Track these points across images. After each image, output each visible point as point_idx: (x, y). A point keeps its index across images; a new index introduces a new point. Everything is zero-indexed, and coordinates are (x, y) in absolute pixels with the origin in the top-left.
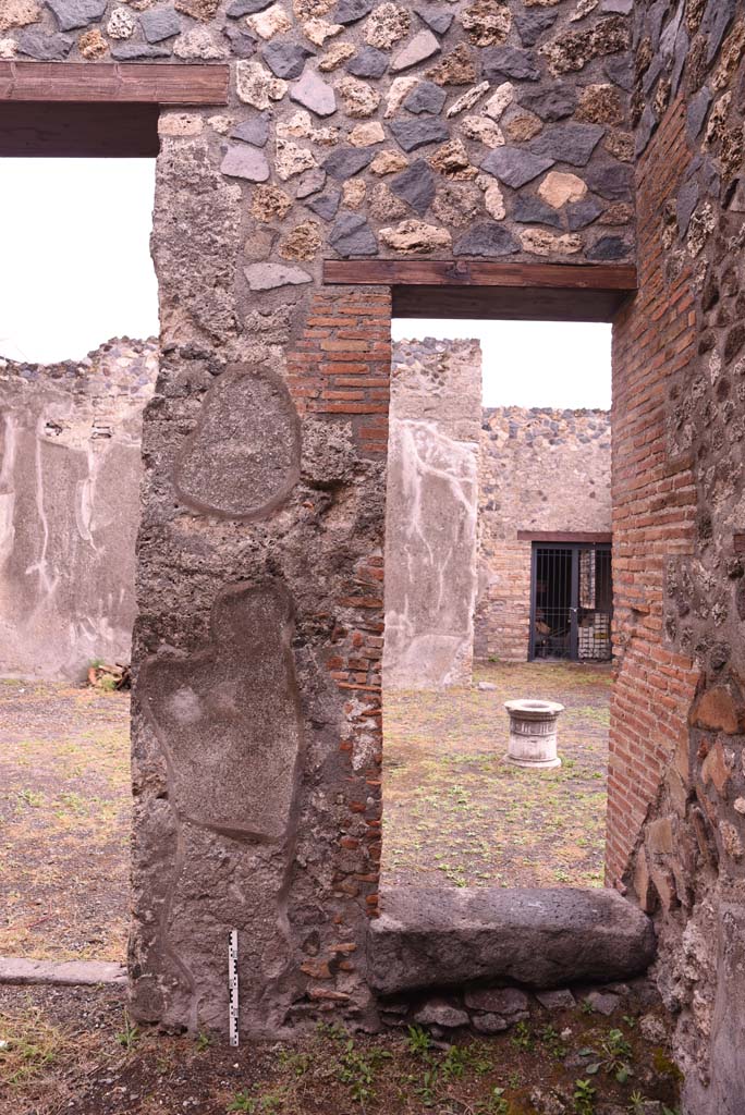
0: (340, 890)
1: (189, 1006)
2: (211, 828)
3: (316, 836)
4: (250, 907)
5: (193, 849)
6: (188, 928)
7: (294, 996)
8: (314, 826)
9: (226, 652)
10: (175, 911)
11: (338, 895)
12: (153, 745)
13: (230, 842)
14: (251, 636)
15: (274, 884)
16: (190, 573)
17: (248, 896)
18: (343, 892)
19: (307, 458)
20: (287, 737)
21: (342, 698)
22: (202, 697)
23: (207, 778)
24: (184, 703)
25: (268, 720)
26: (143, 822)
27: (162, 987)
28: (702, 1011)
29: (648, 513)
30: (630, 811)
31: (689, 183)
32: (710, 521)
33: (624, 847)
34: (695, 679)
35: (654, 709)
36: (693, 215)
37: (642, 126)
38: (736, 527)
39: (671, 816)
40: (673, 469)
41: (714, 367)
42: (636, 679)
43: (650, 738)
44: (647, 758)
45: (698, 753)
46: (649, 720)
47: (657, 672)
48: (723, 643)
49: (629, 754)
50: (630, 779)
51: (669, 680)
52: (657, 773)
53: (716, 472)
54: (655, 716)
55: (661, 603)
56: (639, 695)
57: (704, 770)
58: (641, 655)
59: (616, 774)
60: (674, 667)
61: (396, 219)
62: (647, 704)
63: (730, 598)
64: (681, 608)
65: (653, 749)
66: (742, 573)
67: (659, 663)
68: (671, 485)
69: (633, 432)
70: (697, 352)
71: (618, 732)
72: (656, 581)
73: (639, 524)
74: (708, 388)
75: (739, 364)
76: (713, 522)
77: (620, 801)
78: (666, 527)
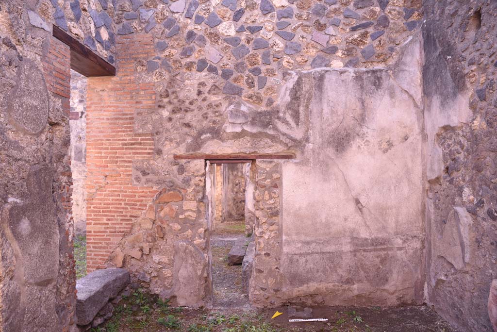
4: (48, 314)
5: (29, 298)
16: (17, 160)
17: (47, 310)
19: (50, 112)
21: (65, 213)
22: (31, 221)
23: (34, 260)
24: (25, 226)
25: (50, 227)
28: (167, 272)
29: (120, 146)
30: (109, 239)
31: (154, 60)
32: (161, 151)
33: (105, 253)
34: (155, 192)
35: (127, 204)
36: (157, 71)
37: (123, 27)
38: (176, 153)
39: (141, 232)
40: (140, 135)
41: (165, 113)
42: (111, 198)
43: (124, 214)
44: (122, 220)
45: (159, 210)
46: (123, 208)
47: (128, 193)
48: (170, 181)
49: (107, 222)
50: (107, 230)
51: (137, 194)
52: (130, 222)
53: (166, 139)
54: (127, 206)
55: (131, 173)
56: (114, 202)
57: (162, 214)
58: (114, 189)
59: (94, 232)
60: (140, 190)
61: (71, 20)
62: (121, 204)
63: (173, 170)
64: (145, 174)
65: (127, 216)
66: (178, 164)
67: (130, 190)
68: (138, 139)
69: (108, 119)
70: (157, 107)
71: (95, 217)
72: (127, 166)
73: (112, 149)
74: (161, 118)
75: (178, 115)
76: (163, 151)
77: (99, 239)
78: (134, 151)
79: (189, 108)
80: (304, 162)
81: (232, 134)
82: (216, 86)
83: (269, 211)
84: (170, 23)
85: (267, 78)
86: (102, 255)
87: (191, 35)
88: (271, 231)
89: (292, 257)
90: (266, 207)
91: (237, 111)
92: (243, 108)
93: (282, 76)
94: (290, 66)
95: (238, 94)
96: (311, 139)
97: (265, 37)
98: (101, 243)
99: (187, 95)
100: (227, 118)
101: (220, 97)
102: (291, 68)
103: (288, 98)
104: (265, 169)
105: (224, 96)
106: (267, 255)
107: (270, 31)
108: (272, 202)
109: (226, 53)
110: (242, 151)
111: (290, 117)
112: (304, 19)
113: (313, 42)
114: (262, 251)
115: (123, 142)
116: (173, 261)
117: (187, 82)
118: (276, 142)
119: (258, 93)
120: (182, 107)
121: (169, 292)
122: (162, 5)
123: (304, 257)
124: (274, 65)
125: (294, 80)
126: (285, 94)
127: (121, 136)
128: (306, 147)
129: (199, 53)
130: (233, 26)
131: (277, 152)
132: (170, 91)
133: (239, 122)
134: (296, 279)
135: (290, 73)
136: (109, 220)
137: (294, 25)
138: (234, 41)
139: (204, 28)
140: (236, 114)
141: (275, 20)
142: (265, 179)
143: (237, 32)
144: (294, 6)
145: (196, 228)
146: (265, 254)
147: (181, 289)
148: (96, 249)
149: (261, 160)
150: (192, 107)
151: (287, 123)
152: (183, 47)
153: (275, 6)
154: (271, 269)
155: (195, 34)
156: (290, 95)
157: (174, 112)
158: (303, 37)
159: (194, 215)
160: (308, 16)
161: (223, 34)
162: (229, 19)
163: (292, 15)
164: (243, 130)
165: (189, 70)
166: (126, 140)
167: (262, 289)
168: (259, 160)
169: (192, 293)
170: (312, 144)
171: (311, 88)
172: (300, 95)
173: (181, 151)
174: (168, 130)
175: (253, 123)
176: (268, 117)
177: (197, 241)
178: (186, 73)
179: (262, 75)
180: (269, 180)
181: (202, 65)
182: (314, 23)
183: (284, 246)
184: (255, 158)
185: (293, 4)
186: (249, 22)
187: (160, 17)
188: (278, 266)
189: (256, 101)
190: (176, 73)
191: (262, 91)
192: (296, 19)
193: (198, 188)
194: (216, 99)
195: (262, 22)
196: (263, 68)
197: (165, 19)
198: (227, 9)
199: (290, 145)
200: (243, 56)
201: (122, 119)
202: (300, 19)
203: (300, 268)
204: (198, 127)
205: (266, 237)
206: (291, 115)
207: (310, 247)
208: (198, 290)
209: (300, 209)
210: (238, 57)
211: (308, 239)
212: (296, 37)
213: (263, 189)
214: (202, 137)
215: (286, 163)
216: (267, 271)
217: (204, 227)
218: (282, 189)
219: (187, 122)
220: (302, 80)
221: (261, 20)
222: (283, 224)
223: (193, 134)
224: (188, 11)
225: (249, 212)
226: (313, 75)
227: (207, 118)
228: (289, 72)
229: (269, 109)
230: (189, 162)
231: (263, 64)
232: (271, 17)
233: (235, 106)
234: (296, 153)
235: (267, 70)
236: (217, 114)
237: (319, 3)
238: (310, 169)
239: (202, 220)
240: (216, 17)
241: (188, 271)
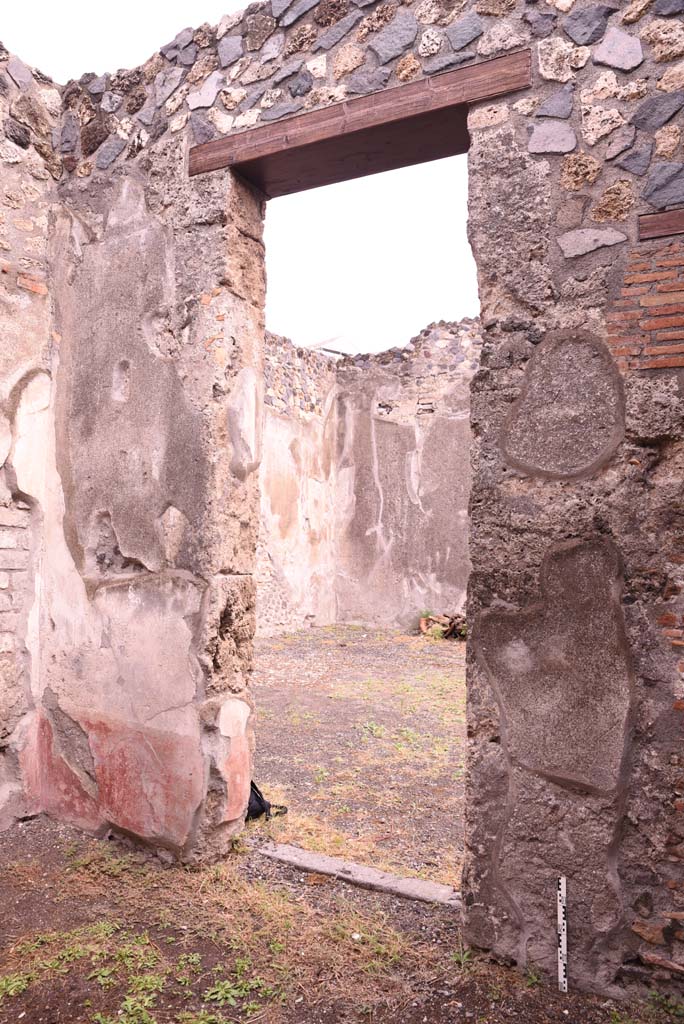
0: (675, 854)
1: (518, 942)
2: (542, 775)
3: (648, 794)
4: (579, 856)
5: (523, 793)
6: (518, 867)
7: (625, 955)
8: (646, 784)
9: (556, 606)
10: (506, 849)
11: (674, 859)
12: (486, 692)
13: (559, 790)
14: (581, 592)
15: (604, 837)
16: (519, 531)
17: (577, 845)
18: (677, 856)
19: (631, 416)
20: (617, 693)
21: (675, 655)
22: (533, 649)
23: (538, 727)
24: (516, 655)
25: (598, 675)
26: (477, 762)
27: (493, 918)
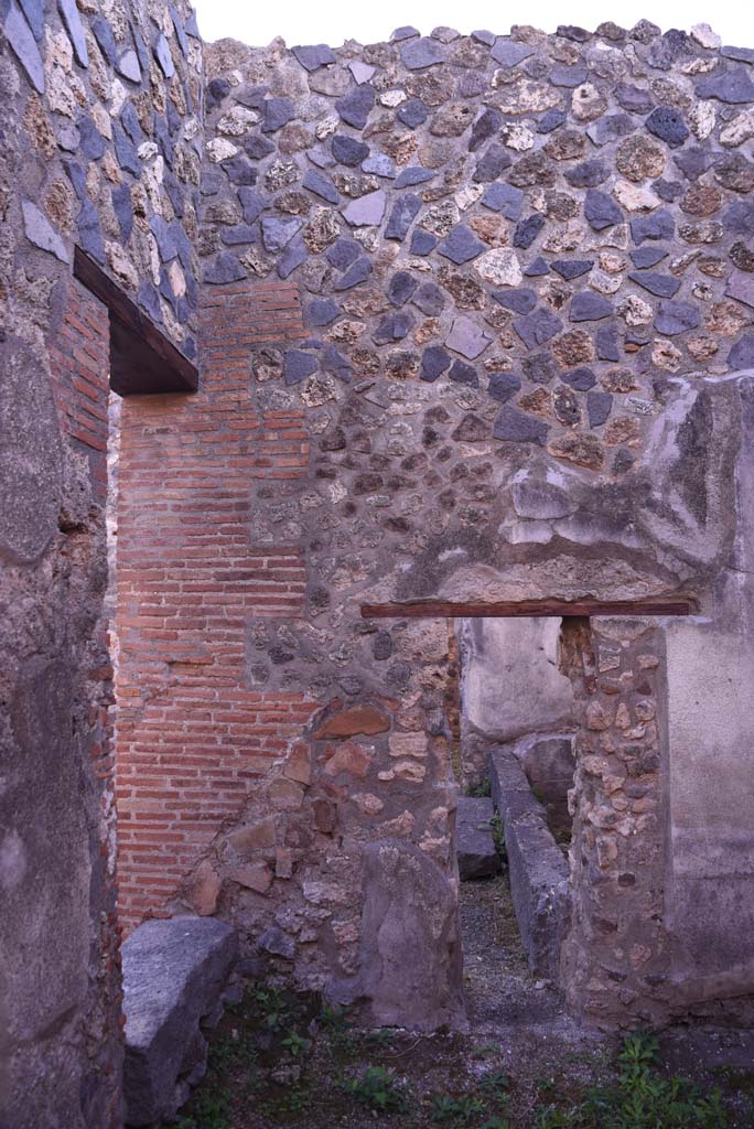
19: (65, 492)
20: (82, 859)
24: (11, 859)
28: (344, 929)
29: (212, 581)
30: (181, 838)
31: (304, 351)
32: (327, 596)
33: (168, 876)
34: (311, 707)
35: (231, 741)
36: (312, 377)
37: (218, 263)
38: (367, 601)
39: (269, 818)
40: (266, 551)
41: (338, 492)
42: (187, 723)
43: (222, 766)
44: (216, 784)
45: (321, 757)
46: (219, 752)
47: (233, 710)
48: (352, 677)
49: (173, 789)
50: (175, 812)
51: (258, 714)
52: (241, 791)
53: (340, 563)
54: (231, 747)
55: (242, 655)
56: (194, 734)
57: (330, 768)
58: (196, 700)
59: (139, 816)
60: (269, 702)
61: (113, 236)
62: (213, 740)
63: (360, 647)
64: (280, 657)
65: (230, 773)
66: (376, 630)
67: (239, 703)
68: (261, 563)
69: (177, 508)
70: (312, 474)
71: (141, 776)
72: (230, 638)
73: (189, 589)
74: (325, 505)
75: (372, 498)
76: (332, 596)
77: (153, 837)
78: (249, 595)
79: (404, 479)
80: (724, 624)
81: (526, 549)
82: (476, 420)
83: (630, 757)
84: (344, 254)
85: (611, 397)
86: (162, 881)
87: (402, 283)
88: (636, 814)
89: (697, 886)
90: (622, 746)
91: (537, 488)
92: (554, 478)
93: (652, 392)
94: (673, 365)
95: (535, 440)
96: (743, 560)
97: (603, 290)
98: (156, 848)
99: (395, 443)
100: (511, 503)
101: (488, 449)
102: (674, 371)
103: (673, 451)
104: (618, 644)
105: (500, 446)
106: (628, 880)
107: (614, 273)
108: (637, 732)
109: (498, 331)
110: (552, 594)
111: (680, 500)
112: (705, 242)
113: (730, 302)
114: (614, 869)
115: (220, 570)
116: (362, 898)
117: (396, 407)
118: (645, 569)
119: (590, 438)
120: (383, 474)
121: (350, 986)
122: (322, 208)
123: (733, 886)
124: (628, 365)
125: (686, 402)
126: (664, 440)
127: (215, 554)
128: (729, 582)
129: (427, 332)
130: (514, 260)
131: (649, 597)
132: (348, 433)
133: (544, 515)
134: (709, 948)
135: (673, 384)
136: (180, 783)
137: (679, 256)
138: (519, 300)
139: (436, 266)
140: (537, 492)
141: (626, 246)
142: (619, 670)
143: (526, 275)
144: (675, 208)
145: (427, 806)
146: (621, 879)
147: (385, 978)
148: (143, 865)
149: (608, 618)
150: (411, 476)
151: (674, 519)
152: (380, 316)
153: (624, 207)
154: (637, 920)
155: (414, 281)
156: (677, 441)
157: (360, 487)
158: (703, 290)
159: (419, 771)
160: (714, 233)
161: (489, 281)
162: (503, 241)
163: (672, 231)
164: (556, 538)
165: (399, 376)
166: (227, 565)
167: (613, 976)
168: (602, 618)
169: (414, 988)
170: (743, 575)
171: (735, 421)
172: (705, 443)
173: (384, 592)
174: (344, 539)
175: (583, 518)
176: (622, 502)
177: (429, 842)
178: (391, 384)
179: (599, 389)
180: (630, 674)
181: (436, 363)
182: (732, 252)
183: (676, 854)
184: (586, 613)
185: (671, 202)
186: (558, 249)
187: (318, 236)
188: (659, 911)
189: (586, 458)
190: (364, 384)
191: (600, 433)
192: (682, 241)
193: (430, 697)
194: (476, 452)
195: (592, 250)
196: (601, 371)
197: (330, 242)
198: (497, 215)
199: (683, 577)
200: (546, 340)
201: (218, 508)
202: (694, 242)
203: (722, 918)
204: (427, 529)
205: (625, 831)
206: (685, 497)
207: (746, 858)
208: (432, 981)
209: (716, 750)
210: (532, 342)
211: (742, 834)
212: (684, 289)
213: (613, 698)
214: (443, 557)
215: (675, 627)
216: (626, 927)
217: (448, 802)
218: (666, 697)
219: (398, 515)
220: (709, 402)
221: (590, 246)
222: (672, 795)
223: (413, 548)
224: (393, 222)
225: (472, 732)
226: (741, 387)
227: (453, 504)
228: (673, 380)
229: (620, 480)
230: (405, 625)
231: (601, 359)
232: (618, 235)
233: (530, 473)
234: (700, 600)
235: (612, 375)
236: (480, 494)
237: (740, 199)
238: (742, 643)
239: (440, 785)
240: (467, 236)
241: (404, 929)
